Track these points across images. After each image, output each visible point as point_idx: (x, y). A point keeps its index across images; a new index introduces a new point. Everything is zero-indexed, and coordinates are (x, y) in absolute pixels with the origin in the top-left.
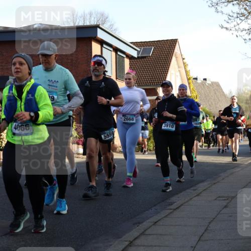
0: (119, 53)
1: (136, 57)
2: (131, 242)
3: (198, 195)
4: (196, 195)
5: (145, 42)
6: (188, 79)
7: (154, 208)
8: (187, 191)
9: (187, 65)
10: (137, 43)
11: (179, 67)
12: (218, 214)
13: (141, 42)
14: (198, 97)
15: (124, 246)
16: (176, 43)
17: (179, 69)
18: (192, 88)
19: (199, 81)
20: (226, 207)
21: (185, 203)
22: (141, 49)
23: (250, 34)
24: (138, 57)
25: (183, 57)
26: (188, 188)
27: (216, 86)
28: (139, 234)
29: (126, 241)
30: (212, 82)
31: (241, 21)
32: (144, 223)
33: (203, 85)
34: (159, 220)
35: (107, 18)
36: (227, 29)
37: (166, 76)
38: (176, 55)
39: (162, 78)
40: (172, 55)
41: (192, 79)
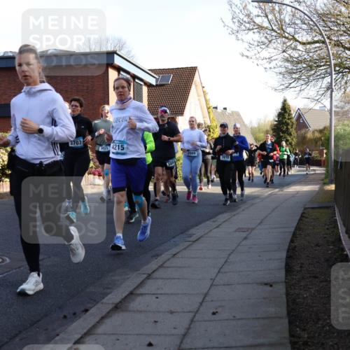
0: (137, 80)
1: (154, 83)
2: (149, 275)
3: (217, 227)
4: (215, 226)
5: (164, 69)
6: (208, 108)
7: (174, 240)
8: (207, 222)
9: (207, 93)
10: (155, 70)
11: (198, 96)
12: (238, 246)
13: (160, 69)
15: (142, 279)
16: (195, 71)
17: (199, 98)
18: (211, 117)
19: (219, 110)
20: (246, 238)
21: (204, 235)
22: (159, 76)
23: (270, 63)
24: (157, 85)
25: (203, 86)
26: (208, 220)
27: (237, 115)
28: (157, 267)
29: (144, 274)
32: (163, 256)
33: (223, 114)
34: (178, 253)
36: (247, 57)
37: (185, 104)
38: (195, 83)
39: (181, 106)
40: (192, 83)
41: (212, 108)
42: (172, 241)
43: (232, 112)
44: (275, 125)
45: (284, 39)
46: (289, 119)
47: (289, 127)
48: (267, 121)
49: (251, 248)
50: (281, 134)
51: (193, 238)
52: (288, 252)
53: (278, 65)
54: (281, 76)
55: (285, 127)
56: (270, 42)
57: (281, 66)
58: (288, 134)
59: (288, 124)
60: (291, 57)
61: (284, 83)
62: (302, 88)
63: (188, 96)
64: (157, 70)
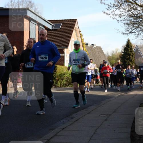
1: (51, 29)
2: (49, 140)
4: (88, 113)
5: (57, 20)
6: (83, 44)
8: (83, 111)
9: (82, 35)
10: (51, 20)
11: (77, 37)
12: (101, 124)
13: (54, 20)
16: (76, 22)
17: (77, 38)
18: (85, 49)
19: (89, 46)
20: (106, 120)
21: (81, 117)
22: (54, 24)
23: (120, 18)
24: (52, 30)
25: (80, 31)
27: (99, 49)
29: (45, 139)
31: (116, 9)
32: (56, 129)
33: (91, 48)
34: (65, 127)
35: (33, 4)
36: (107, 14)
37: (69, 41)
38: (75, 29)
39: (67, 43)
40: (73, 29)
41: (85, 44)
42: (61, 121)
43: (97, 47)
44: (122, 55)
45: (129, 3)
46: (130, 52)
47: (131, 56)
48: (117, 53)
49: (109, 126)
50: (126, 61)
51: (74, 119)
52: (132, 128)
53: (125, 19)
54: (127, 26)
55: (128, 56)
56: (121, 5)
57: (127, 20)
58: (130, 60)
59: (130, 55)
60: (133, 14)
61: (128, 29)
62: (140, 33)
63: (71, 36)
64: (53, 20)
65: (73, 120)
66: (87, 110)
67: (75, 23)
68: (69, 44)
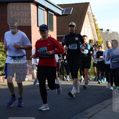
0: (49, 12)
4: (103, 108)
5: (67, 4)
6: (97, 30)
8: (97, 105)
9: (96, 20)
10: (61, 5)
11: (90, 22)
13: (65, 5)
14: (103, 42)
16: (88, 5)
18: (99, 36)
19: (104, 31)
21: (96, 113)
24: (63, 15)
25: (93, 15)
26: (97, 104)
30: (112, 32)
33: (107, 34)
37: (82, 27)
38: (88, 13)
39: (79, 29)
40: (86, 13)
41: (99, 30)
63: (83, 22)
64: (62, 5)
65: (87, 116)
66: (103, 104)
67: (88, 7)
68: (81, 30)
